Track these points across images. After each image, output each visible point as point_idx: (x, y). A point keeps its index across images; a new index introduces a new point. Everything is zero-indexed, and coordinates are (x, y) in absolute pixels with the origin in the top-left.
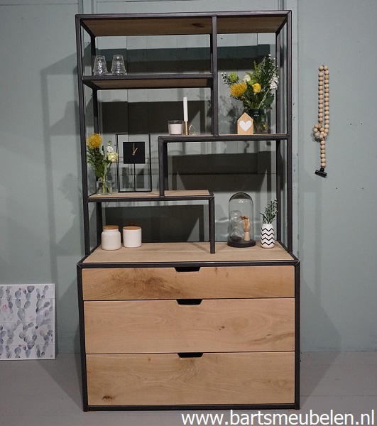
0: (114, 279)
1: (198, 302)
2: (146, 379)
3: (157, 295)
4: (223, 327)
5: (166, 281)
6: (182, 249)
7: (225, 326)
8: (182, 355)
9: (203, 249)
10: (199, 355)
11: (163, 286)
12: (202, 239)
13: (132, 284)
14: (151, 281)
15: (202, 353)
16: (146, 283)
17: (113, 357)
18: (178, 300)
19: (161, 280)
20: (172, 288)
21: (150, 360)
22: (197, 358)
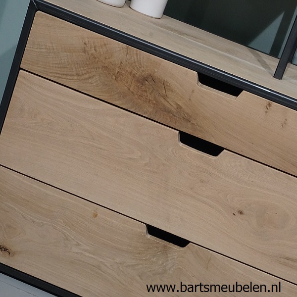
0: (85, 51)
1: (214, 150)
2: (78, 245)
3: (149, 110)
4: (241, 213)
5: (172, 91)
6: (228, 51)
7: (244, 211)
8: (153, 231)
9: (265, 65)
10: (182, 242)
11: (165, 97)
12: (274, 53)
13: (113, 72)
14: (147, 80)
15: (188, 242)
16: (138, 81)
17: (36, 185)
18: (181, 132)
19: (165, 85)
20: (179, 107)
21: (96, 216)
22: (176, 248)
